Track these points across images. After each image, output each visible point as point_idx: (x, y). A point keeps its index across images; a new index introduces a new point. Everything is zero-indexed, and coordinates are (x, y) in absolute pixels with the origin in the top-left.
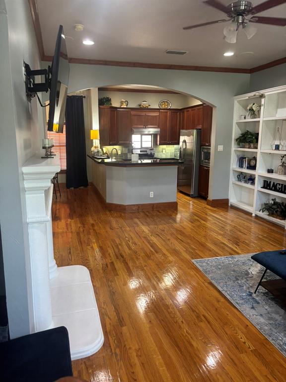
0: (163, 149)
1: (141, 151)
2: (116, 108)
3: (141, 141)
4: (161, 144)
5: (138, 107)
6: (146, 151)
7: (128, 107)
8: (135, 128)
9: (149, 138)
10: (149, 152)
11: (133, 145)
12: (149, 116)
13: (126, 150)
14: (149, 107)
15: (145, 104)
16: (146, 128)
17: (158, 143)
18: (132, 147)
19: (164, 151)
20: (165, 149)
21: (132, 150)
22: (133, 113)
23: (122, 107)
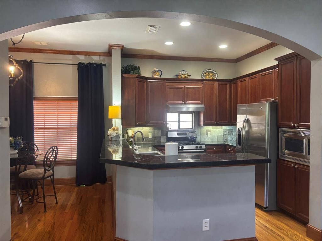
0: (207, 131)
1: (178, 134)
2: (146, 78)
3: (179, 121)
4: (205, 124)
5: (176, 77)
6: (186, 134)
7: (162, 77)
8: (170, 104)
9: (189, 117)
10: (189, 135)
11: (168, 126)
12: (188, 88)
13: (158, 133)
14: (190, 78)
15: (183, 74)
16: (185, 104)
17: (202, 123)
18: (167, 128)
19: (209, 133)
20: (210, 131)
21: (167, 132)
22: (168, 85)
23: (155, 77)
